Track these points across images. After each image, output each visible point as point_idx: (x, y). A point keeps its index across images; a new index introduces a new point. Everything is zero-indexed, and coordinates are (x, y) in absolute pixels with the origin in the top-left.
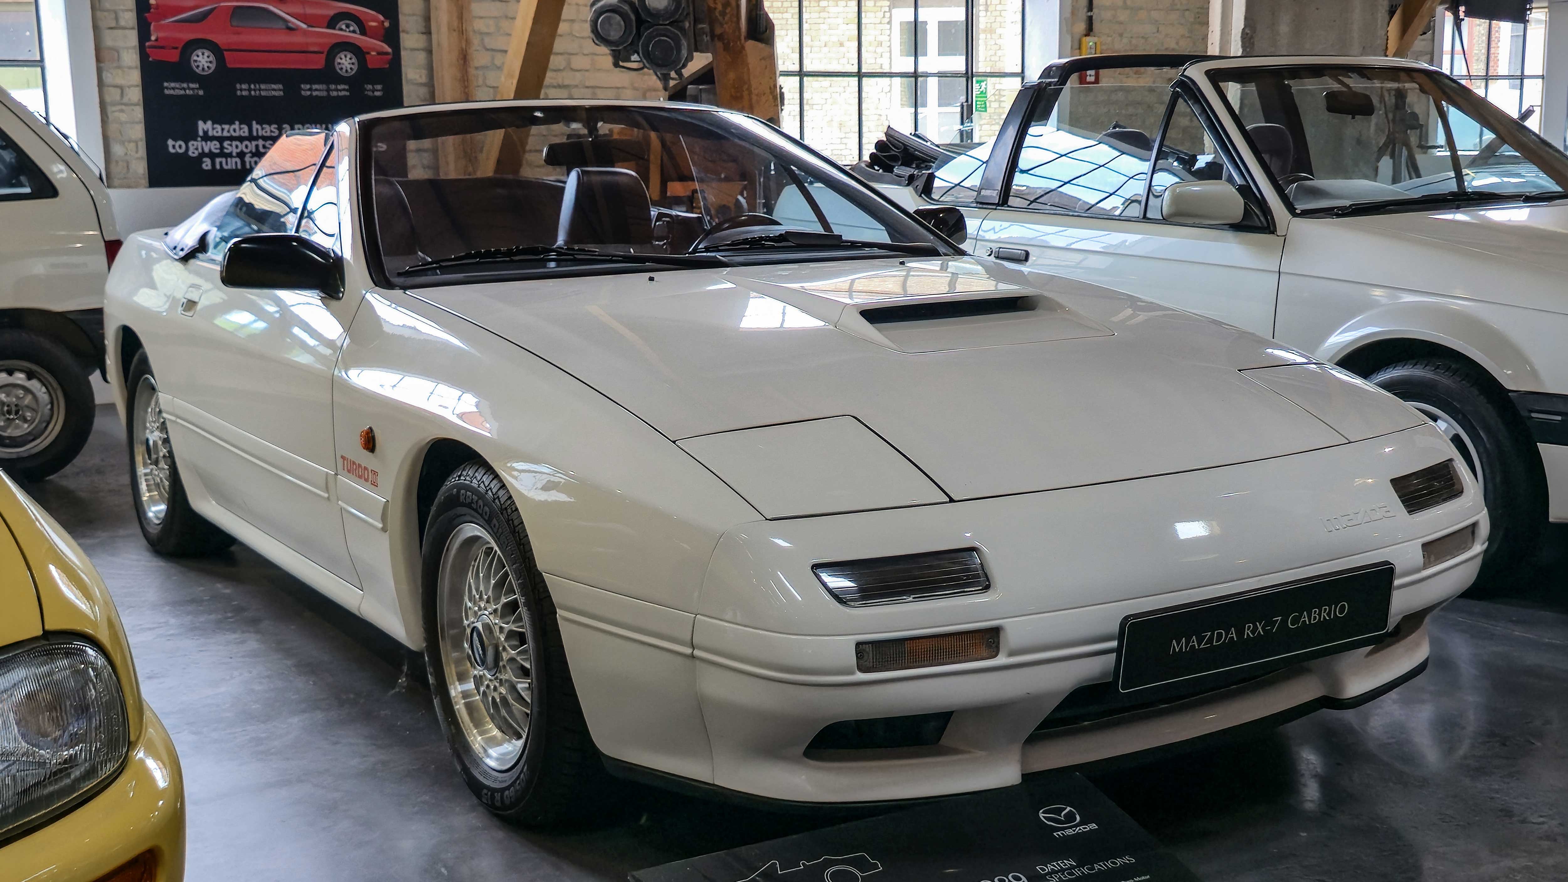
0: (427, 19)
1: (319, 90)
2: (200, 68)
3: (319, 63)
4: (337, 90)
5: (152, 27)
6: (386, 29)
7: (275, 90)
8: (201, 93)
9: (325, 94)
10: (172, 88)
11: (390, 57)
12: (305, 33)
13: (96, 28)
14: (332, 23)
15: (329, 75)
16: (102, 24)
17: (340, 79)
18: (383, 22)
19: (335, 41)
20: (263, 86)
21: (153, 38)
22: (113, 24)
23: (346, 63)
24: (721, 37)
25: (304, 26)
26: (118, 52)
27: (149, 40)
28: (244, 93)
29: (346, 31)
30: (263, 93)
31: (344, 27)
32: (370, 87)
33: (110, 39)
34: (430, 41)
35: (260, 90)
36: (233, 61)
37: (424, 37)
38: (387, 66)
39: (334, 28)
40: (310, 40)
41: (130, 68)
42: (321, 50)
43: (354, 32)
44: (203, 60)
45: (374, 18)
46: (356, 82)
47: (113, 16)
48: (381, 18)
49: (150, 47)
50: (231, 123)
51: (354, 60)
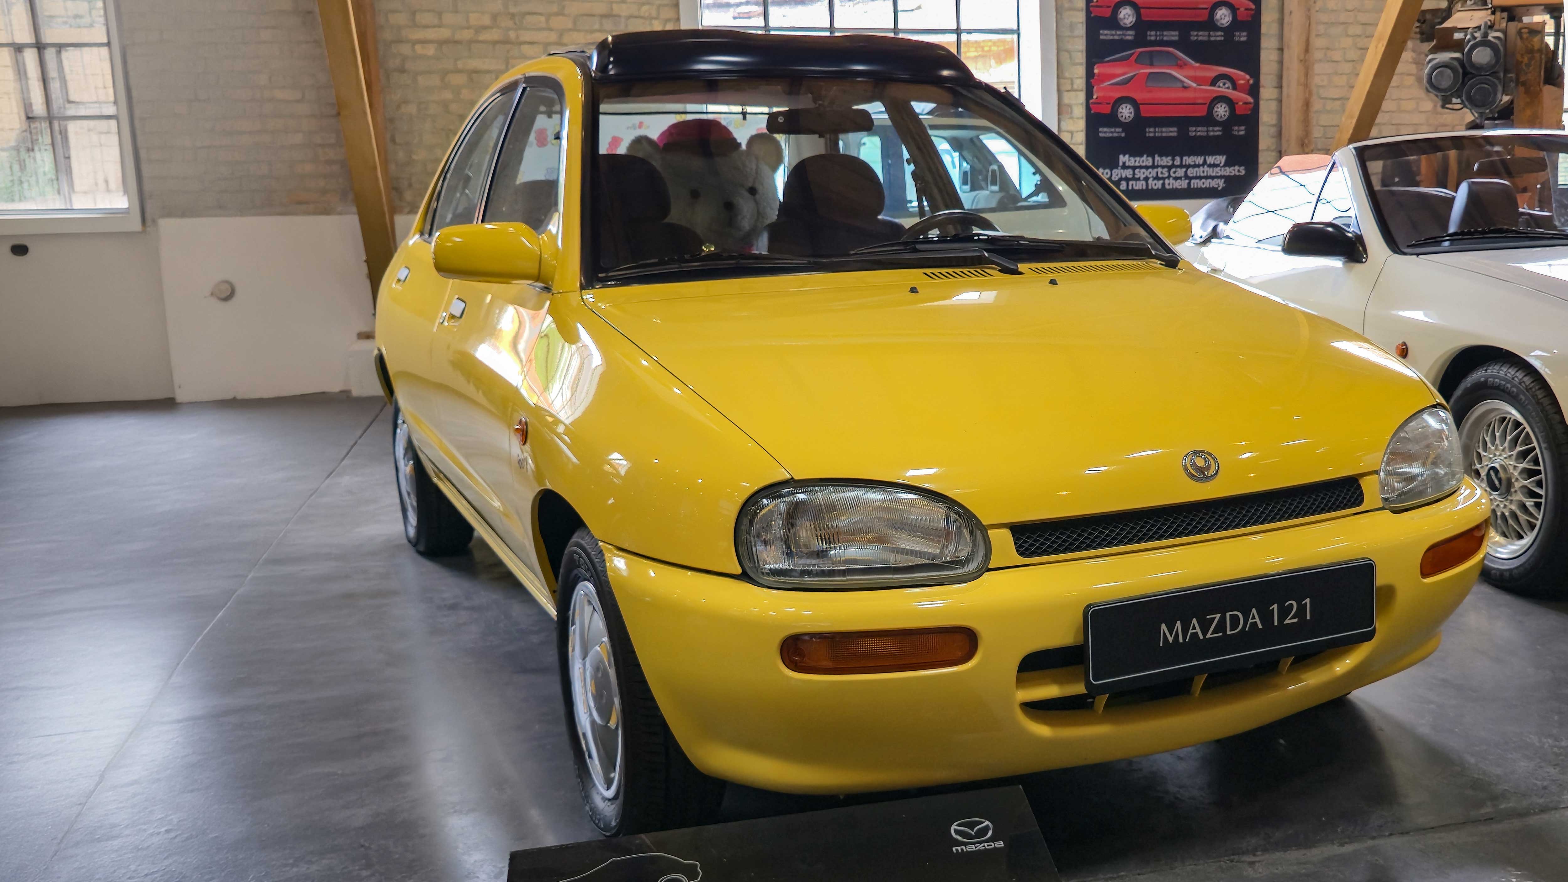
0: (1280, 77)
1: (1199, 131)
2: (1124, 117)
3: (1202, 112)
4: (1213, 131)
5: (1095, 89)
6: (1252, 86)
7: (1172, 132)
8: (1123, 135)
9: (1205, 134)
10: (1105, 132)
11: (1252, 106)
12: (1195, 89)
13: (1059, 91)
14: (1214, 82)
15: (1209, 120)
16: (1063, 88)
17: (1216, 123)
18: (1249, 80)
19: (1215, 95)
20: (1164, 129)
21: (1095, 97)
22: (1069, 88)
23: (1221, 111)
24: (1524, 84)
25: (1194, 85)
26: (1071, 109)
27: (1092, 98)
28: (1152, 135)
29: (1222, 88)
30: (1164, 135)
31: (1221, 85)
32: (1236, 128)
33: (1068, 98)
34: (1281, 93)
35: (1162, 132)
36: (1145, 112)
37: (1276, 90)
38: (1249, 112)
39: (1214, 85)
40: (1197, 95)
41: (1078, 118)
42: (1205, 102)
43: (1228, 88)
44: (1126, 112)
45: (1242, 77)
46: (1226, 125)
47: (1070, 82)
48: (1248, 77)
49: (1093, 103)
50: (1142, 156)
51: (1227, 109)
